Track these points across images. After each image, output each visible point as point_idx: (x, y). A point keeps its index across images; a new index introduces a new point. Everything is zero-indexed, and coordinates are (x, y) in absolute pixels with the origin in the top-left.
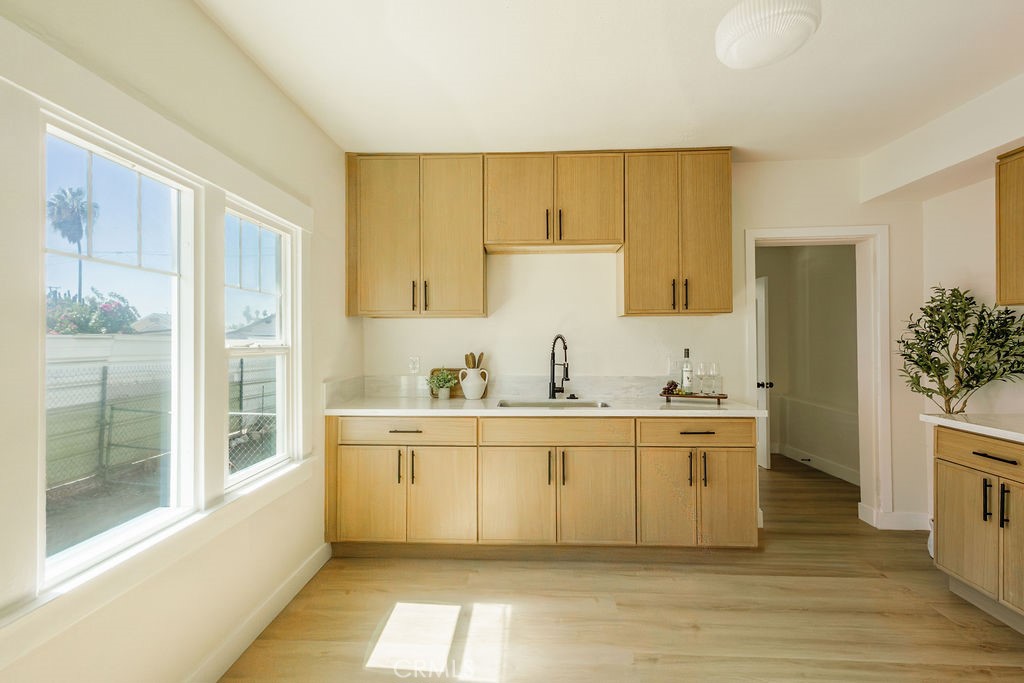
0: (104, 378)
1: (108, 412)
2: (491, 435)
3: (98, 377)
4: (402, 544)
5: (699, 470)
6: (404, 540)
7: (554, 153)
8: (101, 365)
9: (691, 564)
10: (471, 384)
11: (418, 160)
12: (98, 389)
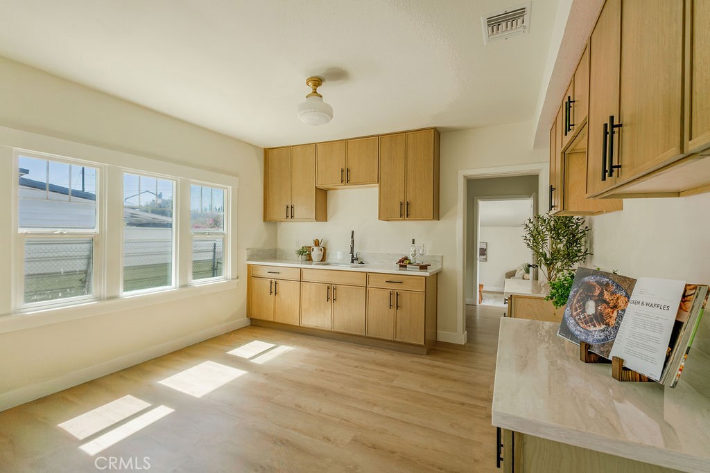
0: (215, 249)
1: (216, 264)
2: (306, 277)
3: (212, 248)
4: (271, 322)
5: (395, 301)
6: (272, 320)
7: (346, 140)
8: (214, 242)
9: (398, 351)
10: (316, 254)
11: (289, 148)
12: (212, 253)
